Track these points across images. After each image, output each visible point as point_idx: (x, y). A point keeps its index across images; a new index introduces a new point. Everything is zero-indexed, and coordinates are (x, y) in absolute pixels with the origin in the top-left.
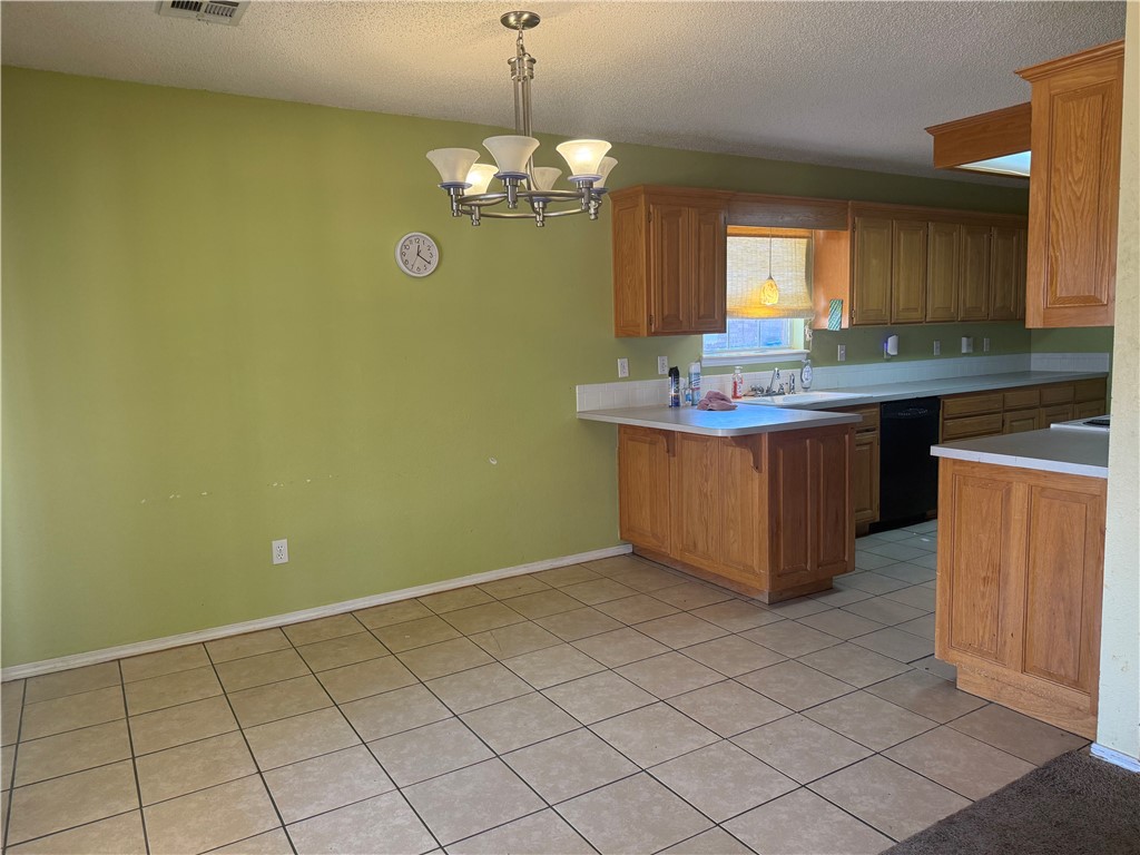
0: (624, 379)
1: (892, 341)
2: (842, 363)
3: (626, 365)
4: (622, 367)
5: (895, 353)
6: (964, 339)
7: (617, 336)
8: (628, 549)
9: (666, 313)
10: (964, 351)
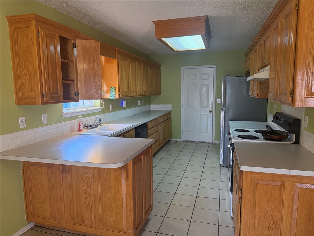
0: (23, 129)
1: (125, 102)
2: (111, 111)
3: (24, 120)
4: (22, 122)
5: (126, 107)
6: (139, 101)
7: (18, 103)
8: (31, 225)
9: (52, 91)
10: (139, 105)
